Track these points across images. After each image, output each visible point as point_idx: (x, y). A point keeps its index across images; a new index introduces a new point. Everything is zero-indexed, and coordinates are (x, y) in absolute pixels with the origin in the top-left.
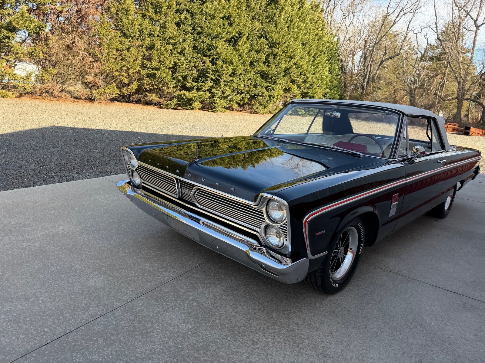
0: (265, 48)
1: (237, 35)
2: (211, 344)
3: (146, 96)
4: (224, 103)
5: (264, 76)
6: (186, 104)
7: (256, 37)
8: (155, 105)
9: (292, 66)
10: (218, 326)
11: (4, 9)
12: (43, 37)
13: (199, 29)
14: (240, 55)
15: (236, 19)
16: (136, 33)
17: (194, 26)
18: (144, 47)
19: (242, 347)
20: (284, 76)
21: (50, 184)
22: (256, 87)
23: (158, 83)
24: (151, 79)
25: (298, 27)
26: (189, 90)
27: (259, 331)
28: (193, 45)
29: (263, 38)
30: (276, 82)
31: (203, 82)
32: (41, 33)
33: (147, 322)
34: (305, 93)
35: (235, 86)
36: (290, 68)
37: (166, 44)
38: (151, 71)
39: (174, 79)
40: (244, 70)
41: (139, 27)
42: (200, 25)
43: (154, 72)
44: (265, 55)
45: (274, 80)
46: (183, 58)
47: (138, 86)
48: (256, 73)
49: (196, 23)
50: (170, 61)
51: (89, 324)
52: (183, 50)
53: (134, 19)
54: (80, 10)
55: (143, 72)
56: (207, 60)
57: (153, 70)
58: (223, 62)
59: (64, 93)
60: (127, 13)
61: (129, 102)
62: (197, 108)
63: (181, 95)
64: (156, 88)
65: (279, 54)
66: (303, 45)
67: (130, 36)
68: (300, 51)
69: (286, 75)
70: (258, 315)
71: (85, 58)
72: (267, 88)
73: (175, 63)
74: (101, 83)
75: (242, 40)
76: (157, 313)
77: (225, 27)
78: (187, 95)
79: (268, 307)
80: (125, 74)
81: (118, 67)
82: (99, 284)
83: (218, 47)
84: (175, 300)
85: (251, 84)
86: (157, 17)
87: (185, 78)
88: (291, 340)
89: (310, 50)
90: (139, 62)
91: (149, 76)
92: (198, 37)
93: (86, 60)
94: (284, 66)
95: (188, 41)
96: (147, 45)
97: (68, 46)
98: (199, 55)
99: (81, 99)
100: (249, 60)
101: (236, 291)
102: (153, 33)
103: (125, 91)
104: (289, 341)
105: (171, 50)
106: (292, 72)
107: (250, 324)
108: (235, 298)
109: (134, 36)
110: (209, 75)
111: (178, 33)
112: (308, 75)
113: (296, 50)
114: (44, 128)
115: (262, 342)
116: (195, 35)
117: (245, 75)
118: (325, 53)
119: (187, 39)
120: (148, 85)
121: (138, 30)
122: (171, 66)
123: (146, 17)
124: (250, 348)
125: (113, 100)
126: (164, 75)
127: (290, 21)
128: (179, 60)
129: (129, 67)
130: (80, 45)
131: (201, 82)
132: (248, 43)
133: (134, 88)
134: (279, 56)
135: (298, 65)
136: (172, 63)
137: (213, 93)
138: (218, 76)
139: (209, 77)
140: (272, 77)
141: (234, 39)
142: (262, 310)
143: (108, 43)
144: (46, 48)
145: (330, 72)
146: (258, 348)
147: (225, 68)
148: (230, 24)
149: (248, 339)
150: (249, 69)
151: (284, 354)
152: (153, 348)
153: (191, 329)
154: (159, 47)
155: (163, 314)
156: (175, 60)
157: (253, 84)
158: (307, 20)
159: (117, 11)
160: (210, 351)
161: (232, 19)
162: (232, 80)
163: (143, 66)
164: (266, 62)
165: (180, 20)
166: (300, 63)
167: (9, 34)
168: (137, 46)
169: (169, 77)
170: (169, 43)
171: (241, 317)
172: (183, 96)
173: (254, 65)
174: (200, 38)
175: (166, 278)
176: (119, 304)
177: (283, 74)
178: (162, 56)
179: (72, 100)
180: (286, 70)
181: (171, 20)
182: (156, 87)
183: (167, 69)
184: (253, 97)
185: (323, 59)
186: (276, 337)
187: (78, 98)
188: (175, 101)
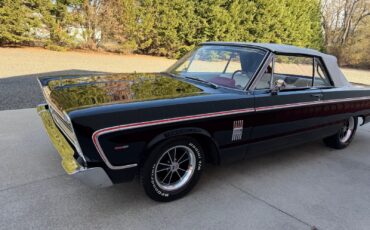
0: (254, 9)
1: (230, 1)
3: (158, 50)
5: (252, 32)
8: (165, 56)
9: (277, 23)
14: (232, 16)
18: (157, 12)
20: (269, 31)
23: (167, 40)
24: (161, 37)
26: (189, 44)
28: (194, 10)
30: (262, 37)
31: (201, 38)
36: (274, 24)
37: (173, 10)
38: (161, 31)
39: (178, 36)
40: (234, 28)
43: (164, 31)
44: (254, 16)
45: (261, 35)
46: (185, 20)
47: (153, 42)
48: (245, 30)
50: (176, 22)
52: (186, 14)
55: (155, 31)
56: (205, 21)
57: (163, 29)
58: (218, 22)
59: (99, 48)
61: (147, 54)
63: (182, 49)
64: (165, 44)
65: (265, 13)
66: (287, 6)
67: (146, 6)
69: (271, 30)
71: (113, 23)
73: (180, 24)
74: (123, 40)
75: (234, 4)
78: (187, 48)
80: (142, 33)
83: (213, 10)
85: (240, 38)
87: (186, 35)
89: (294, 10)
90: (152, 24)
91: (160, 34)
94: (270, 23)
96: (159, 11)
97: (102, 14)
98: (199, 17)
99: (111, 52)
100: (239, 20)
103: (143, 46)
105: (177, 14)
106: (276, 28)
109: (149, 5)
110: (205, 32)
111: (182, 1)
112: (291, 31)
113: (281, 9)
116: (196, 2)
117: (236, 31)
118: (307, 12)
119: (189, 5)
120: (159, 41)
122: (176, 26)
125: (136, 52)
126: (171, 33)
128: (182, 21)
131: (199, 38)
132: (239, 7)
133: (149, 43)
134: (266, 15)
135: (282, 22)
136: (178, 24)
138: (213, 32)
139: (205, 34)
140: (259, 33)
141: (228, 4)
145: (312, 28)
150: (240, 26)
154: (167, 12)
156: (180, 22)
162: (225, 36)
164: (255, 20)
166: (284, 21)
169: (174, 35)
170: (175, 9)
172: (184, 49)
173: (244, 24)
174: (200, 4)
178: (169, 19)
179: (105, 52)
180: (272, 27)
182: (165, 42)
183: (173, 29)
187: (109, 51)
188: (179, 53)
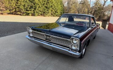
3: (17, 13)
4: (37, 14)
5: (46, 7)
6: (28, 14)
8: (20, 15)
14: (40, 2)
22: (45, 10)
26: (28, 11)
30: (49, 9)
31: (32, 9)
34: (56, 12)
35: (40, 10)
38: (18, 6)
40: (41, 6)
47: (15, 10)
50: (23, 4)
52: (26, 1)
55: (16, 7)
56: (33, 4)
58: (37, 4)
61: (12, 14)
62: (31, 15)
68: (54, 2)
72: (47, 10)
74: (5, 9)
79: (70, 63)
80: (11, 7)
81: (9, 5)
82: (28, 63)
85: (43, 9)
87: (27, 8)
89: (56, 1)
91: (18, 8)
98: (30, 2)
100: (43, 4)
101: (61, 60)
103: (12, 12)
105: (23, 1)
106: (53, 7)
108: (62, 62)
110: (33, 7)
112: (56, 7)
118: (59, 2)
120: (18, 10)
125: (8, 14)
128: (25, 3)
129: (12, 5)
134: (49, 3)
135: (54, 5)
137: (34, 12)
138: (36, 7)
145: (61, 7)
150: (43, 6)
163: (16, 5)
164: (47, 4)
169: (23, 8)
178: (21, 3)
180: (51, 6)
182: (20, 10)
183: (22, 6)
184: (44, 13)
185: (59, 4)
188: (25, 14)
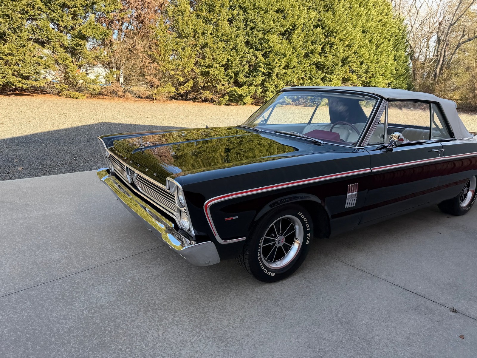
0: (321, 38)
1: (291, 27)
2: (120, 317)
3: (201, 93)
5: (319, 66)
6: (238, 100)
7: (312, 27)
8: (210, 102)
9: (351, 55)
10: (136, 302)
11: (76, 20)
12: (108, 42)
13: (251, 24)
14: (294, 48)
15: (289, 12)
16: (190, 34)
17: (247, 21)
18: (198, 46)
19: (146, 322)
20: (342, 66)
21: (74, 172)
22: (311, 79)
23: (212, 81)
24: (205, 77)
25: (358, 14)
26: (238, 85)
27: (172, 310)
28: (246, 41)
29: (319, 28)
30: (332, 73)
31: (254, 77)
32: (106, 38)
33: (77, 292)
34: (367, 83)
35: (288, 78)
36: (348, 57)
37: (219, 41)
38: (205, 69)
39: (227, 76)
40: (297, 63)
41: (193, 27)
42: (252, 20)
43: (208, 69)
44: (321, 46)
45: (331, 70)
46: (235, 54)
47: (194, 84)
48: (311, 64)
49: (248, 18)
50: (222, 58)
51: (28, 290)
52: (236, 46)
53: (189, 19)
54: (140, 15)
55: (197, 71)
56: (259, 54)
57: (206, 67)
58: (276, 55)
59: (127, 93)
60: (182, 14)
61: (186, 100)
62: (250, 103)
63: (232, 91)
64: (210, 86)
65: (336, 43)
66: (363, 32)
67: (185, 37)
68: (360, 39)
69: (345, 64)
70: (181, 296)
71: (144, 60)
72: (323, 80)
73: (228, 60)
74: (157, 82)
75: (296, 32)
76: (90, 286)
77: (279, 20)
78: (237, 91)
79: (196, 289)
80: (180, 73)
81: (174, 66)
82: (57, 258)
83: (270, 40)
84: (114, 276)
85: (305, 76)
86: (210, 16)
87: (237, 74)
88: (197, 321)
89: (372, 38)
90: (193, 60)
91: (203, 74)
92: (251, 32)
93: (145, 62)
94: (342, 55)
95: (241, 36)
96: (201, 44)
97: (130, 50)
98: (252, 49)
99: (141, 98)
100: (303, 52)
101: (176, 272)
102: (206, 32)
103: (182, 90)
104: (195, 322)
105: (224, 47)
106: (350, 61)
107: (168, 303)
108: (170, 279)
109: (189, 36)
110: (260, 69)
111: (231, 30)
112: (370, 64)
113: (356, 37)
114: (95, 124)
115: (168, 320)
116: (248, 30)
117: (299, 67)
118: (390, 40)
119: (239, 35)
120: (202, 82)
121: (192, 30)
122: (224, 63)
123: (200, 17)
124: (153, 324)
125: (172, 98)
126: (217, 72)
127: (350, 7)
128: (231, 56)
129: (184, 66)
130: (140, 48)
131: (253, 77)
132: (303, 36)
133: (189, 86)
134: (336, 45)
135: (358, 54)
136: (226, 60)
137: (266, 87)
138: (270, 69)
139: (260, 71)
140: (328, 68)
141: (288, 32)
142: (189, 291)
143: (165, 44)
144: (110, 52)
145: (395, 60)
146: (160, 325)
147: (276, 61)
148: (284, 17)
149: (156, 316)
150: (304, 60)
151: (182, 333)
152: (68, 315)
153: (111, 302)
154: (212, 45)
155: (95, 287)
156: (228, 57)
157: (308, 76)
158: (369, 6)
159: (174, 13)
160: (115, 322)
161: (285, 12)
162: (285, 73)
163: (197, 64)
164: (323, 52)
165: (232, 17)
166: (361, 52)
167: (81, 42)
168: (192, 45)
169: (221, 74)
170: (221, 40)
171: (164, 296)
172: (234, 93)
173: (310, 57)
174: (253, 33)
175: (118, 257)
176: (63, 275)
177: (341, 64)
178: (214, 54)
179: (134, 98)
180: (345, 61)
181: (223, 18)
182: (210, 84)
183: (220, 66)
185: (387, 46)
186: (185, 317)
187: (139, 97)
188: (227, 97)
